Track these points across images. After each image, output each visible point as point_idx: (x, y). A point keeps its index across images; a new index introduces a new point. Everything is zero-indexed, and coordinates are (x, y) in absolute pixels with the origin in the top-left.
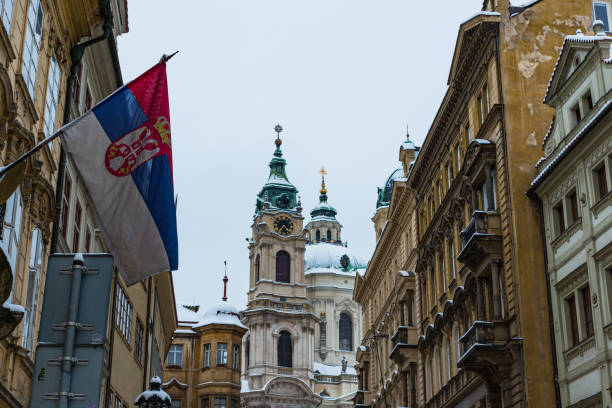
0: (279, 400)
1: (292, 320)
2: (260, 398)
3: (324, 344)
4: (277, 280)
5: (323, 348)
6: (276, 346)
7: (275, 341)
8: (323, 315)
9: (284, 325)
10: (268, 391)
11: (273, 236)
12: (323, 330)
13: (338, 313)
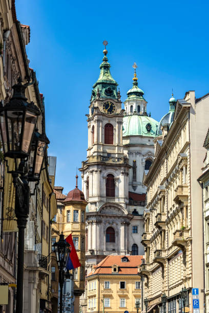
0: (107, 217)
1: (115, 168)
2: (95, 216)
3: (135, 181)
4: (105, 143)
5: (134, 183)
6: (105, 184)
7: (105, 181)
8: (135, 162)
9: (110, 171)
10: (100, 212)
11: (103, 114)
12: (135, 172)
13: (144, 161)
